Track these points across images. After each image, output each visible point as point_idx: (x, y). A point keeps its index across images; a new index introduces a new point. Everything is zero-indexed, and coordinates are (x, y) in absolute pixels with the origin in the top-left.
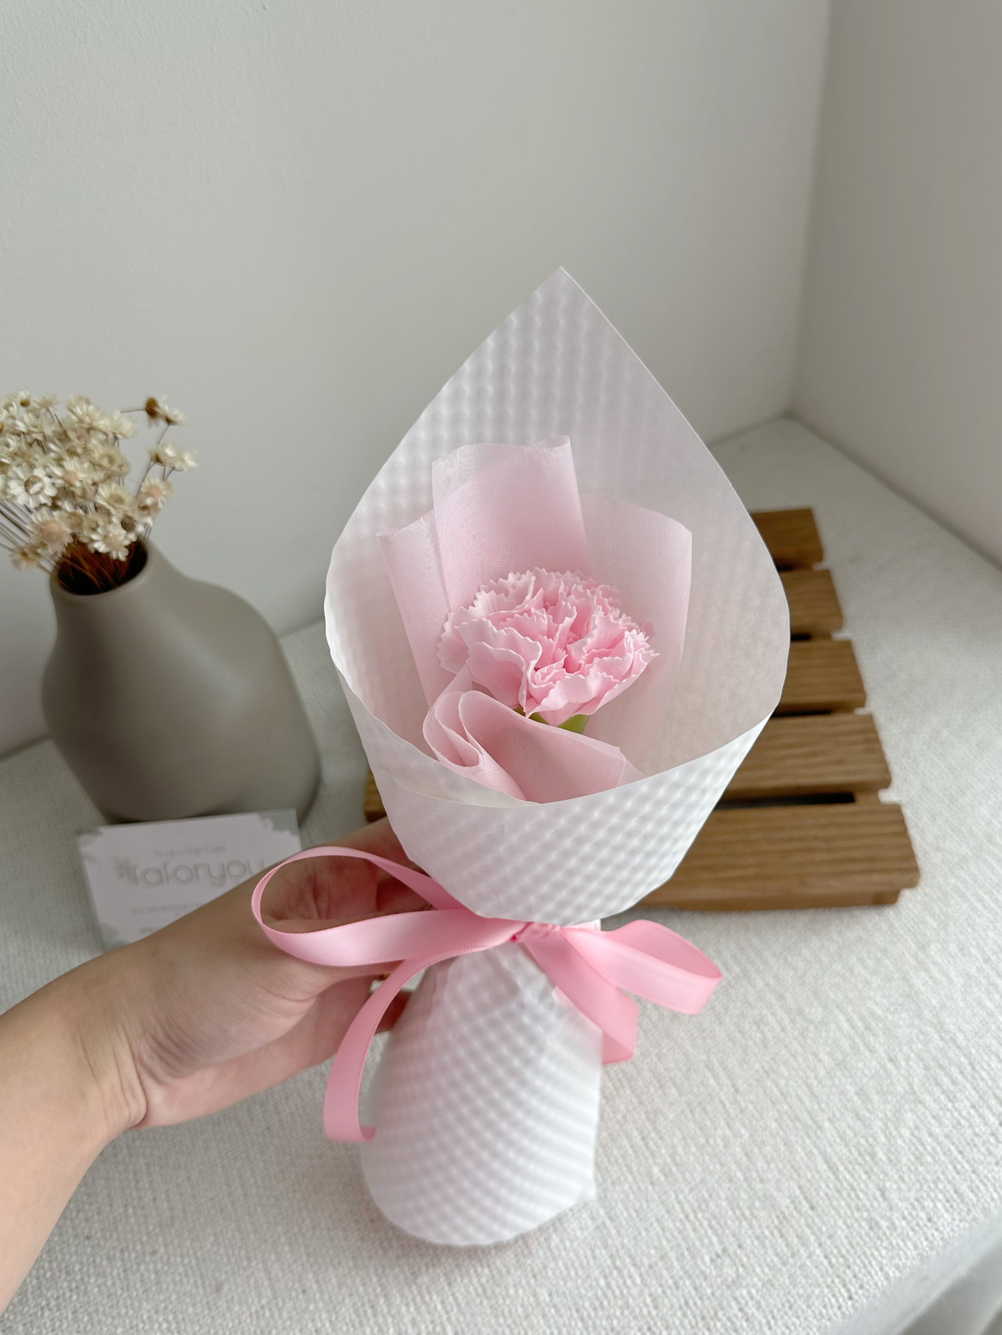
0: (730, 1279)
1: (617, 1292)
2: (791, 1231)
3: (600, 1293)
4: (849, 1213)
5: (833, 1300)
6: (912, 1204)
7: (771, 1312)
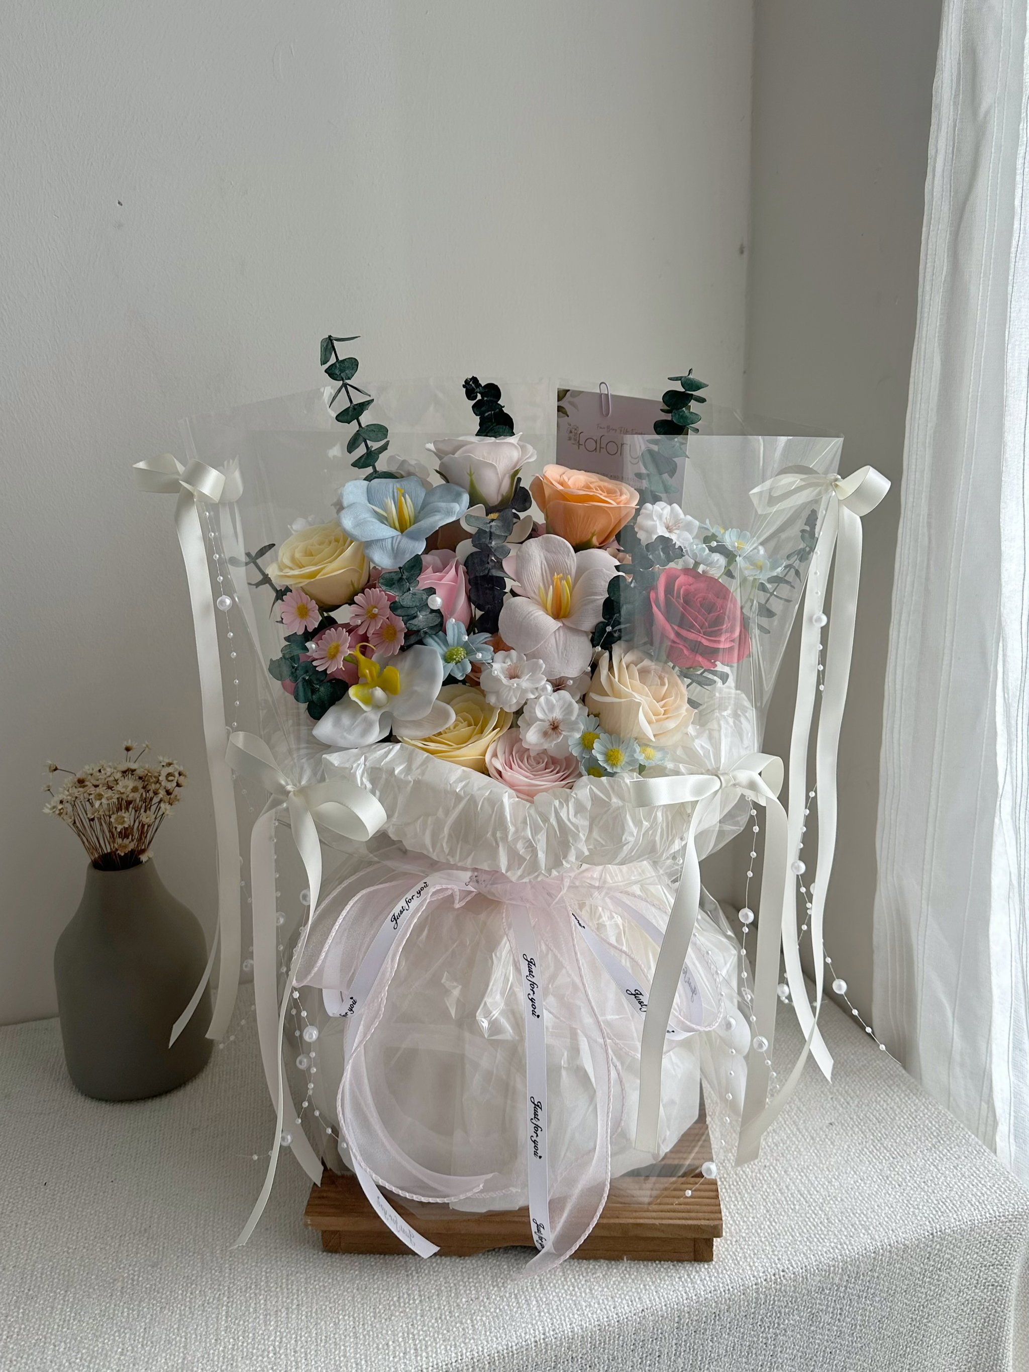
0: (473, 1311)
1: (402, 1305)
2: (523, 1297)
3: (392, 1303)
4: (564, 1295)
5: (532, 1331)
6: (607, 1299)
7: (490, 1329)
